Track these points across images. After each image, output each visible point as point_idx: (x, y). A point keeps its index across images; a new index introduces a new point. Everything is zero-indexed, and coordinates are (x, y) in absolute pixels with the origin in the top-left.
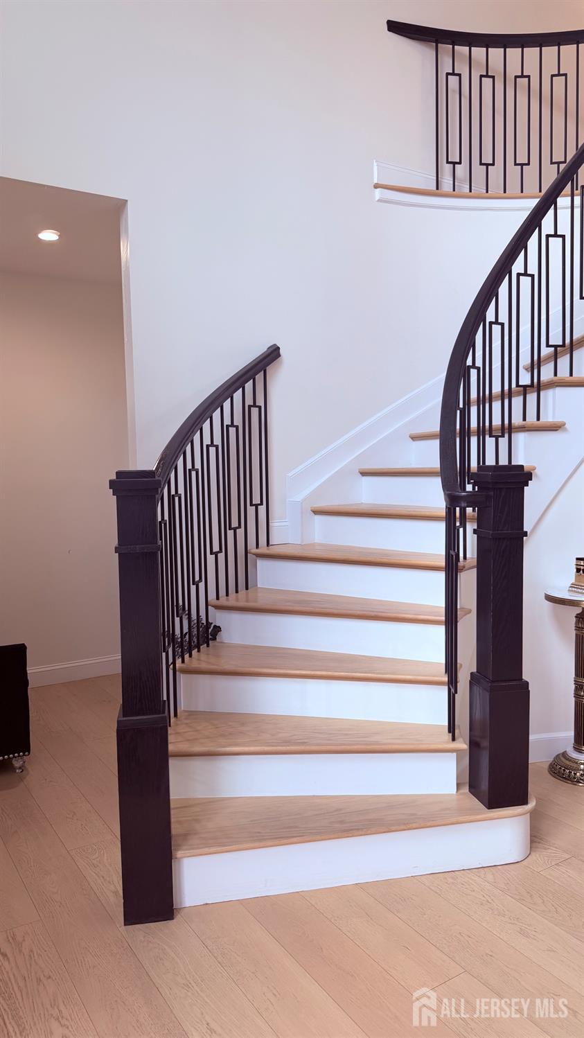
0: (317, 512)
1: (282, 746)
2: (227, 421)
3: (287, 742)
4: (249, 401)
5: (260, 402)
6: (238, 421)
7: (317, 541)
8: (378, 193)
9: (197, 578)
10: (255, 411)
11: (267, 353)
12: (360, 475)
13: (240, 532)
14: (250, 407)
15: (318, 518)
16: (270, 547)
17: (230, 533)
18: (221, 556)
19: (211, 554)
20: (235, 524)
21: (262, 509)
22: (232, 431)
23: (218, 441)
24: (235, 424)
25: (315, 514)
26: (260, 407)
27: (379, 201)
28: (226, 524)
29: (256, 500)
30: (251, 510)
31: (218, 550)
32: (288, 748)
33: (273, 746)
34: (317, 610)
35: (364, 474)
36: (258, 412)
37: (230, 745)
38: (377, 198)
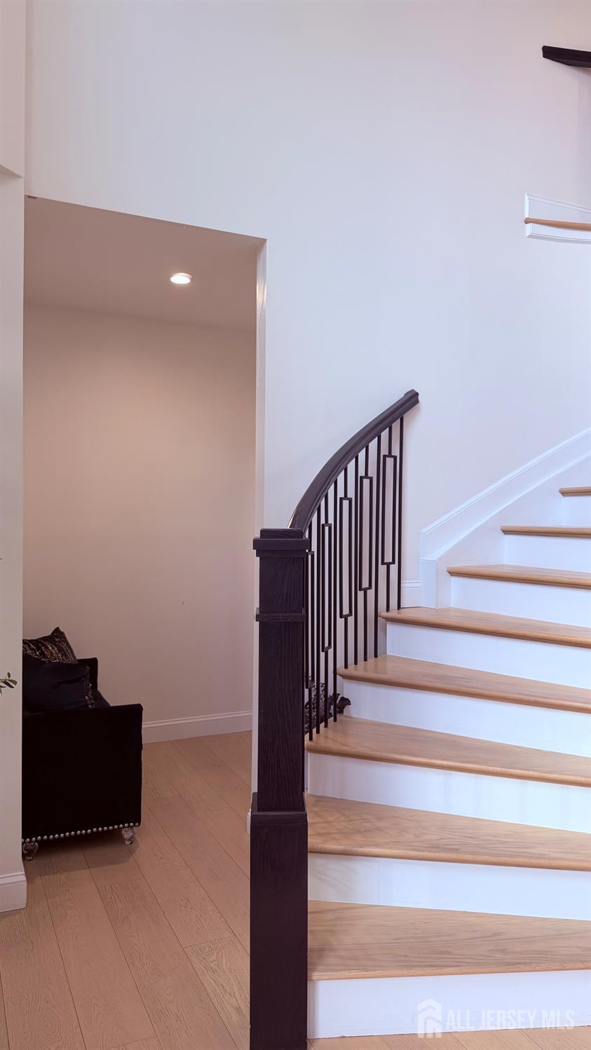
0: (453, 573)
1: (429, 852)
2: (362, 473)
3: (435, 847)
4: (384, 451)
5: (396, 452)
6: (372, 472)
7: (452, 606)
8: (529, 228)
9: (326, 645)
10: (390, 461)
11: (404, 400)
12: (503, 533)
13: (371, 593)
14: (385, 457)
15: (454, 579)
16: (401, 610)
17: (361, 594)
18: (351, 620)
19: (341, 617)
20: (365, 584)
21: (394, 568)
22: (366, 482)
23: (351, 494)
24: (369, 475)
25: (452, 575)
26: (395, 458)
27: (530, 236)
28: (357, 585)
29: (388, 559)
30: (382, 569)
31: (348, 613)
32: (438, 855)
33: (419, 850)
34: (463, 689)
35: (507, 532)
36: (393, 463)
37: (370, 845)
38: (528, 234)
